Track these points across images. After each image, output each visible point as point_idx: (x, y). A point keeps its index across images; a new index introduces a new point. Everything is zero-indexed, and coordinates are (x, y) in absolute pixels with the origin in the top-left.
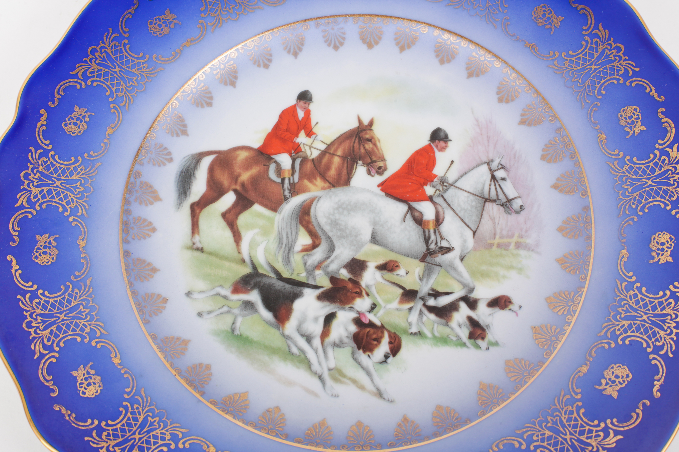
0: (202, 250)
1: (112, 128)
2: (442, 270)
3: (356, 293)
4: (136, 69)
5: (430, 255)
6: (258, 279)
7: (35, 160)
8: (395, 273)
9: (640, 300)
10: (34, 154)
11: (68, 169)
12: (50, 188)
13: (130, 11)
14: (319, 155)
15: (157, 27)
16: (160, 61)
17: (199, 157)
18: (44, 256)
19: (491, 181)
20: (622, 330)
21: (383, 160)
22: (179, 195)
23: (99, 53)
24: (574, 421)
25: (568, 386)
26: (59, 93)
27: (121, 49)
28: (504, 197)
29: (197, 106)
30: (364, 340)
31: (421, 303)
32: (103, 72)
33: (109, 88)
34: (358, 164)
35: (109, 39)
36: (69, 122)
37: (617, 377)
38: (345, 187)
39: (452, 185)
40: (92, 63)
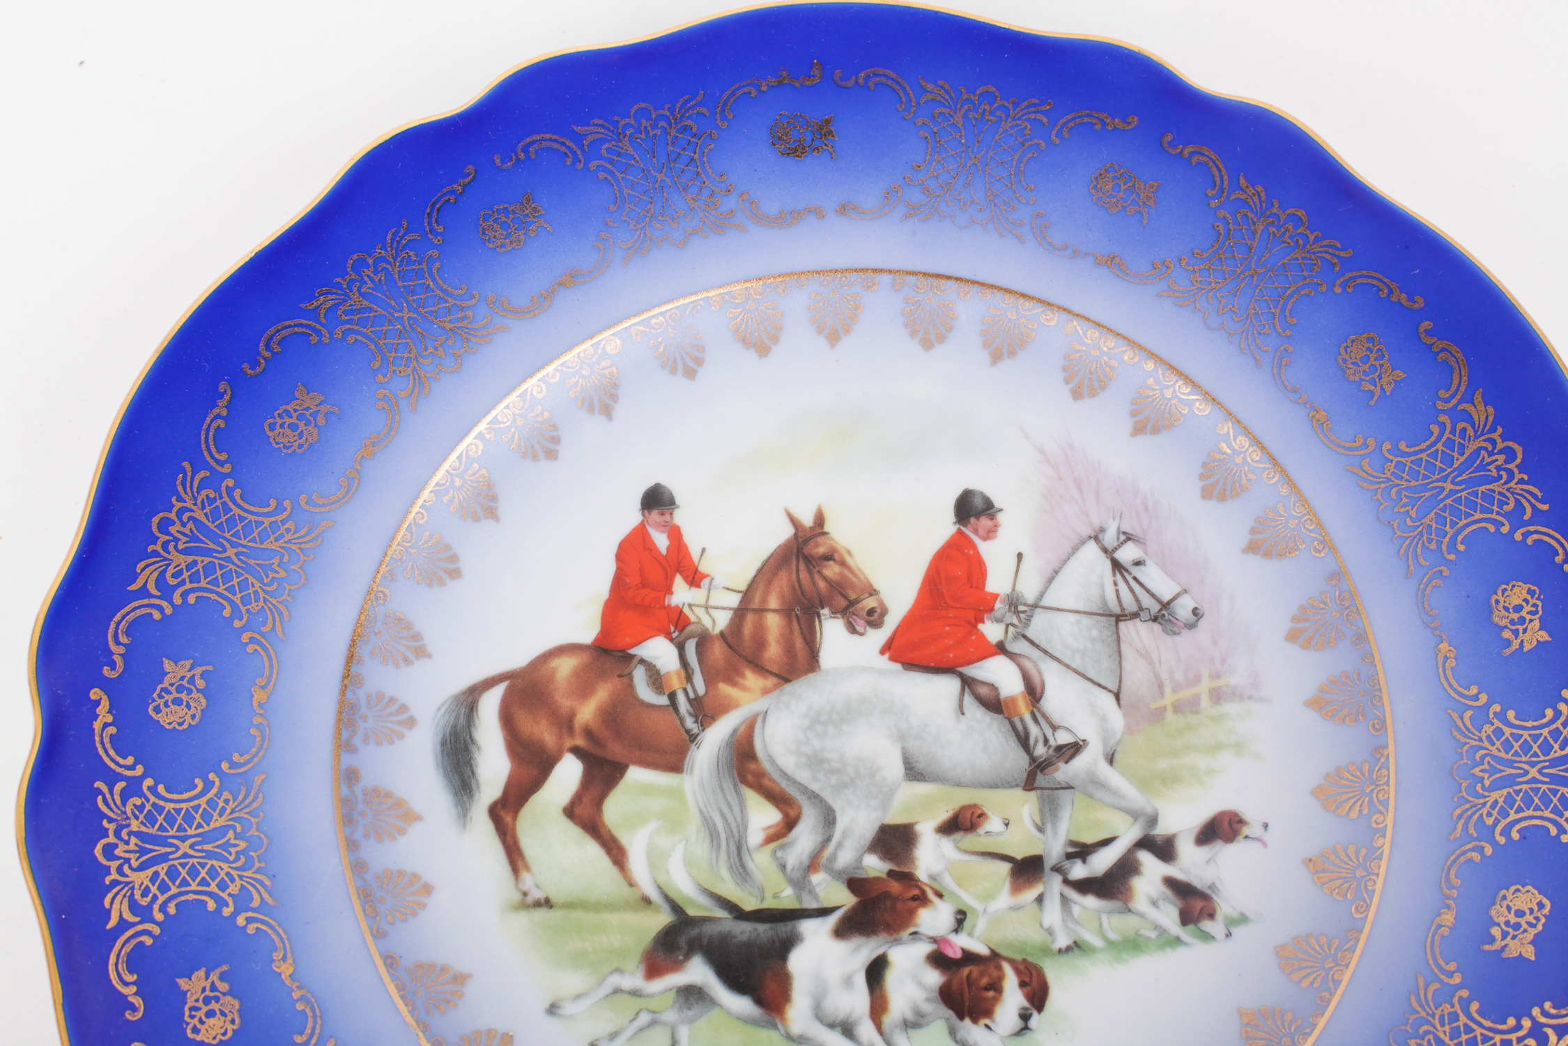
0: (547, 903)
1: (263, 688)
2: (1078, 796)
3: (914, 898)
4: (272, 539)
5: (1042, 771)
6: (694, 932)
7: (115, 810)
8: (981, 831)
9: (1511, 740)
10: (108, 796)
11: (196, 808)
12: (171, 863)
13: (216, 411)
14: (732, 620)
15: (289, 432)
16: (320, 506)
17: (470, 699)
18: (211, 1021)
19: (1114, 575)
20: (1495, 813)
21: (873, 592)
22: (456, 794)
23: (178, 527)
24: (1466, 1034)
25: (1428, 964)
26: (118, 643)
27: (224, 504)
28: (1153, 601)
29: (430, 585)
30: (966, 996)
31: (1057, 880)
32: (200, 566)
33: (225, 598)
34: (822, 617)
35: (191, 487)
36: (161, 702)
37: (1520, 913)
38: (811, 676)
39: (1035, 606)
40: (169, 553)
